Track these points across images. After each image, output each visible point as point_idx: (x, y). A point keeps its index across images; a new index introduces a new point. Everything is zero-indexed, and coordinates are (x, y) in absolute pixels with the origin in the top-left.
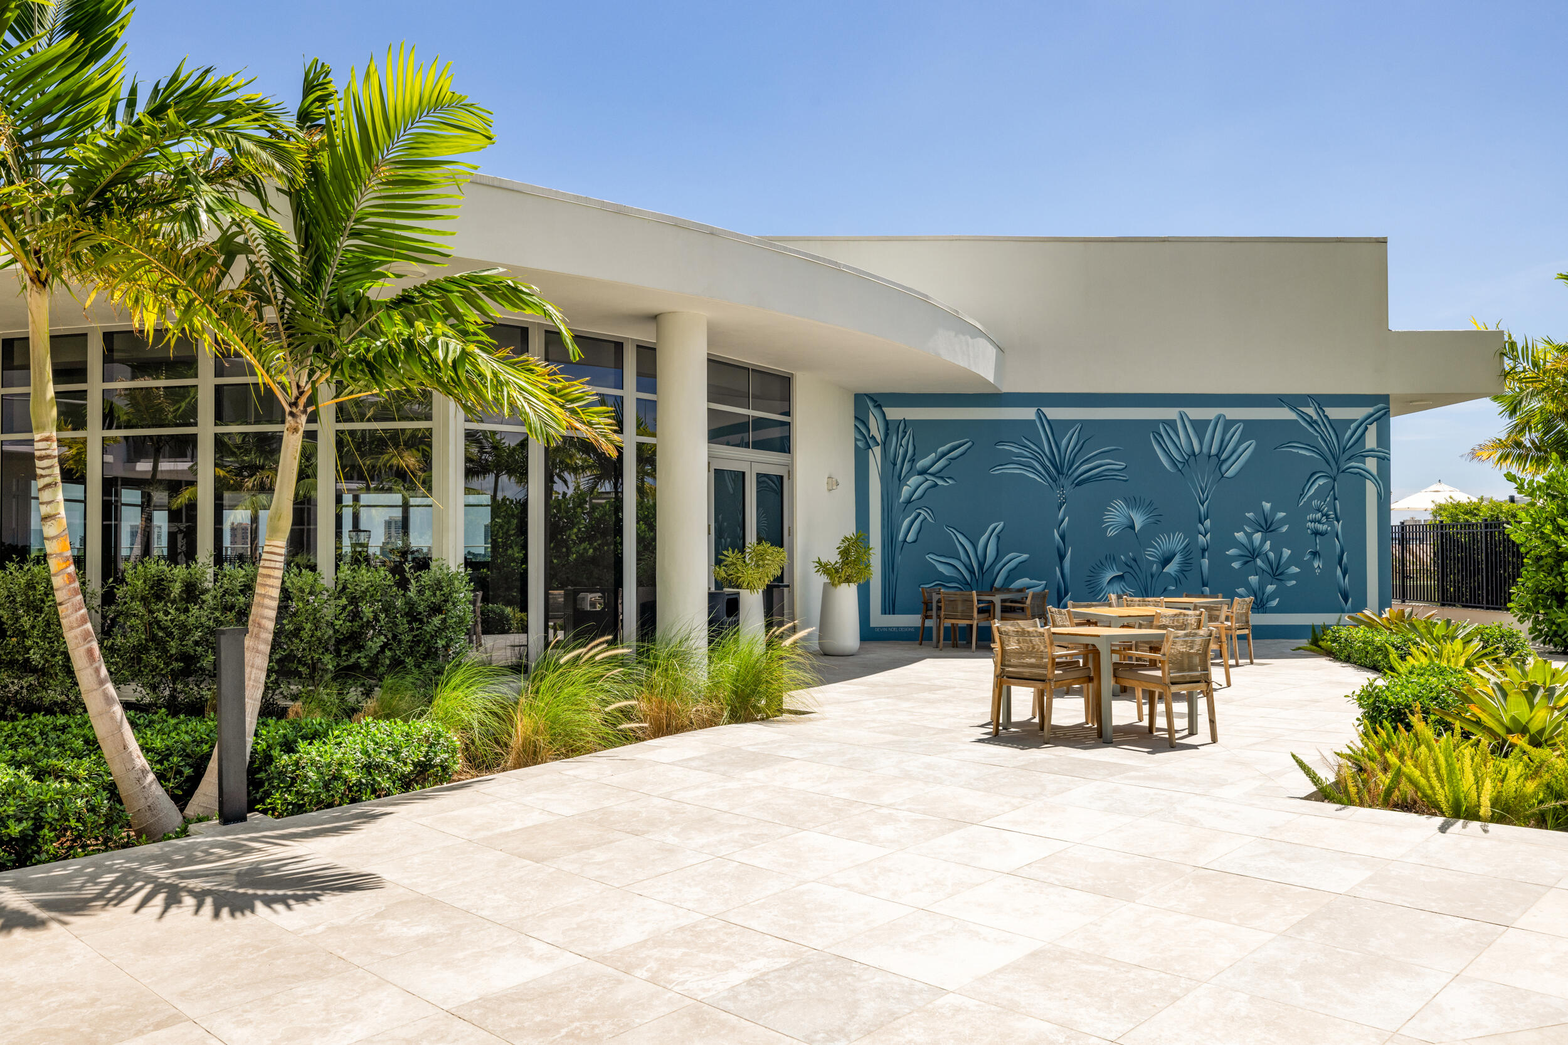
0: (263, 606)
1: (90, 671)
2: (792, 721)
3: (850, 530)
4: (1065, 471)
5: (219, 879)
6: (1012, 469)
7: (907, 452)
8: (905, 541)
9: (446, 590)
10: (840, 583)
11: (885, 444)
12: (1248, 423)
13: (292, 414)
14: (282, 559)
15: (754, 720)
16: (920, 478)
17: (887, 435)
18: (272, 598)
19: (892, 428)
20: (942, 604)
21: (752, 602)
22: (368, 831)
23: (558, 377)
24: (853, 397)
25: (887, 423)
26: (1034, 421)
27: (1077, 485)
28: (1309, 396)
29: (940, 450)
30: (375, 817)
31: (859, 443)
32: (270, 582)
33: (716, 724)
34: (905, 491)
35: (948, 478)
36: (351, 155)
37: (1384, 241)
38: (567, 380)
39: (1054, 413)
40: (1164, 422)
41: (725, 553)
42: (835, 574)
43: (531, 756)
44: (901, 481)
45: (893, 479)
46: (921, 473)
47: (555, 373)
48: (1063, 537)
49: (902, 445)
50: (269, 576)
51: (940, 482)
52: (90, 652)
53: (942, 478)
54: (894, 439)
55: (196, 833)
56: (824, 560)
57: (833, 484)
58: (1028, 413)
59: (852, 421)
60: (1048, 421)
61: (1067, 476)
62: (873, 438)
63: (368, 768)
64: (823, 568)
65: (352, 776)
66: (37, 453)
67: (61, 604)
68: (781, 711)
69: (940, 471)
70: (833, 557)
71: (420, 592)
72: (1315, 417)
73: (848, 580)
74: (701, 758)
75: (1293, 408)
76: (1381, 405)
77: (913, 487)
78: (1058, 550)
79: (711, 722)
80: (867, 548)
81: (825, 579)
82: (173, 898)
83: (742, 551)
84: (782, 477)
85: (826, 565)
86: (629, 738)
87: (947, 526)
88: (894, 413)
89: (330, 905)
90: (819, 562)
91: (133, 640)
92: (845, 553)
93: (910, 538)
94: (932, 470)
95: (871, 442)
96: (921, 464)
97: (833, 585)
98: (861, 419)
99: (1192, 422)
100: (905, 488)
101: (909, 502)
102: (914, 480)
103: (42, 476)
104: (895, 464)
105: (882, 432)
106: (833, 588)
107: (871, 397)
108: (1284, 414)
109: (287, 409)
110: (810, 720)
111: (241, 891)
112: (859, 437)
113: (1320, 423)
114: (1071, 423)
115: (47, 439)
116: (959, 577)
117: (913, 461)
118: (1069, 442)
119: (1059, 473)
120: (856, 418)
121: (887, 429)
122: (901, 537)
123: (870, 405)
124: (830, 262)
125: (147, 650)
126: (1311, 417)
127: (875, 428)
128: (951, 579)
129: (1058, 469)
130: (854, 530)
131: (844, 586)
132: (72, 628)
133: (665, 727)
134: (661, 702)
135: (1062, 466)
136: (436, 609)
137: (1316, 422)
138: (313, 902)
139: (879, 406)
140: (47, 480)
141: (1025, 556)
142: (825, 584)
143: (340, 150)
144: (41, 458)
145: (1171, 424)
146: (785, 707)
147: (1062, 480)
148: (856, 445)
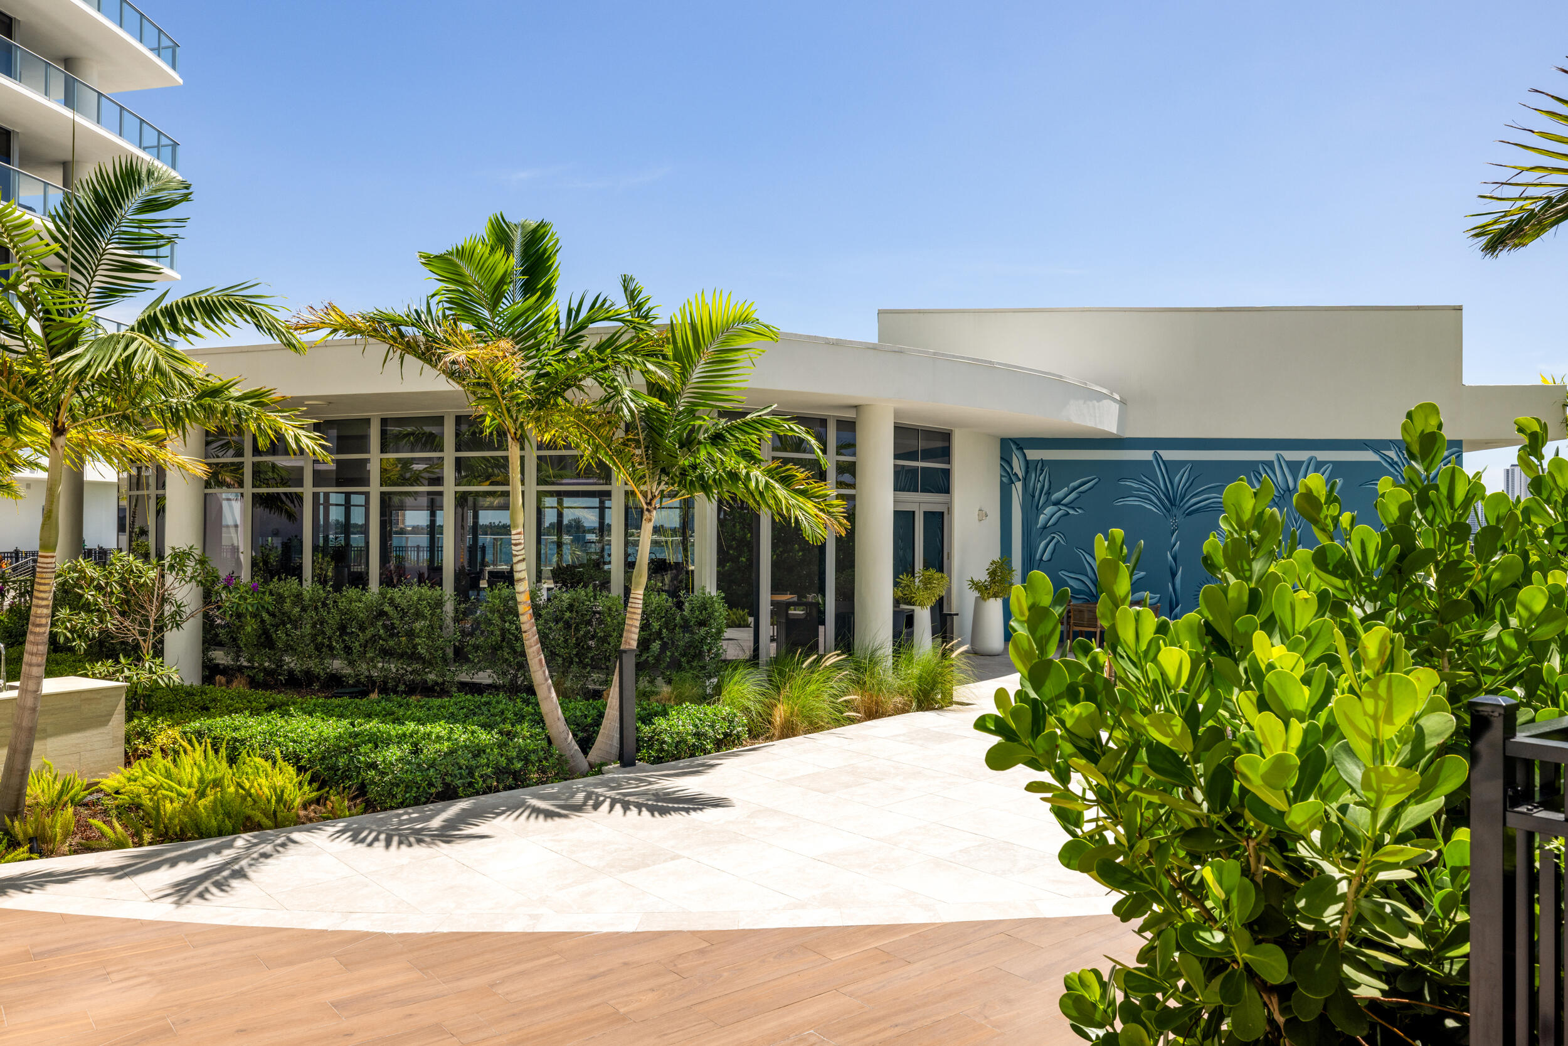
0: (631, 632)
1: (541, 672)
2: (960, 711)
3: (996, 556)
4: (1177, 502)
5: (647, 797)
6: (1132, 501)
7: (1044, 486)
8: (1041, 559)
9: (710, 610)
10: (988, 598)
11: (1025, 480)
12: (1336, 464)
13: (648, 510)
14: (641, 602)
15: (934, 709)
16: (1055, 508)
17: (1027, 472)
18: (636, 627)
19: (1031, 466)
20: (1071, 614)
21: (923, 617)
22: (713, 772)
23: (811, 481)
24: (999, 442)
25: (1027, 462)
26: (1151, 462)
27: (1187, 515)
28: (1390, 441)
29: (1072, 485)
30: (712, 766)
31: (1003, 479)
32: (635, 616)
33: (908, 712)
34: (1042, 518)
35: (1079, 508)
36: (687, 348)
37: (1459, 309)
38: (816, 482)
39: (1168, 455)
40: (1264, 463)
41: (901, 577)
42: (984, 591)
43: (789, 731)
44: (1039, 510)
45: (1031, 508)
46: (1055, 504)
47: (808, 478)
48: (1175, 558)
49: (1041, 481)
50: (635, 613)
51: (1071, 512)
52: (540, 660)
53: (1073, 508)
54: (1033, 476)
55: (608, 772)
56: (976, 579)
57: (983, 515)
58: (1146, 455)
59: (998, 461)
60: (1163, 461)
61: (1180, 507)
62: (1016, 474)
63: (697, 735)
64: (975, 585)
65: (692, 740)
66: (513, 542)
67: (525, 632)
68: (951, 703)
69: (1071, 502)
70: (983, 577)
71: (692, 610)
72: (1396, 459)
73: (995, 596)
74: (904, 735)
75: (1376, 451)
76: (1455, 449)
77: (1049, 516)
78: (1171, 569)
79: (903, 710)
80: (1011, 570)
81: (976, 594)
82: (626, 807)
83: (913, 575)
84: (943, 513)
85: (977, 583)
86: (852, 721)
87: (1077, 548)
88: (1033, 455)
89: (710, 813)
90: (972, 581)
91: (493, 640)
92: (992, 574)
93: (1045, 558)
94: (1064, 502)
95: (1013, 478)
96: (1056, 496)
97: (984, 599)
98: (1006, 459)
99: (1289, 463)
100: (1042, 516)
101: (1045, 527)
102: (1049, 510)
103: (516, 555)
104: (1033, 497)
105: (1023, 469)
106: (982, 602)
107: (1015, 441)
108: (1369, 456)
109: (645, 507)
110: (973, 710)
111: (660, 804)
112: (1004, 474)
113: (1400, 464)
114: (1183, 463)
115: (519, 534)
116: (1088, 591)
117: (1048, 494)
118: (1181, 479)
119: (1172, 505)
120: (1002, 458)
121: (1027, 468)
122: (1038, 556)
123: (1014, 447)
124: (986, 361)
125: (501, 648)
126: (1392, 459)
127: (1018, 467)
128: (1079, 592)
129: (1172, 502)
130: (999, 555)
131: (992, 600)
132: (531, 647)
133: (873, 713)
134: (871, 696)
135: (1175, 499)
136: (702, 624)
137: (1396, 463)
138: (699, 812)
139: (1021, 449)
140: (520, 558)
141: (1142, 574)
142: (976, 598)
143: (680, 344)
144: (516, 545)
145: (1269, 464)
146: (955, 699)
147: (1175, 511)
148: (1001, 480)
